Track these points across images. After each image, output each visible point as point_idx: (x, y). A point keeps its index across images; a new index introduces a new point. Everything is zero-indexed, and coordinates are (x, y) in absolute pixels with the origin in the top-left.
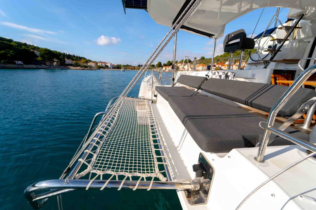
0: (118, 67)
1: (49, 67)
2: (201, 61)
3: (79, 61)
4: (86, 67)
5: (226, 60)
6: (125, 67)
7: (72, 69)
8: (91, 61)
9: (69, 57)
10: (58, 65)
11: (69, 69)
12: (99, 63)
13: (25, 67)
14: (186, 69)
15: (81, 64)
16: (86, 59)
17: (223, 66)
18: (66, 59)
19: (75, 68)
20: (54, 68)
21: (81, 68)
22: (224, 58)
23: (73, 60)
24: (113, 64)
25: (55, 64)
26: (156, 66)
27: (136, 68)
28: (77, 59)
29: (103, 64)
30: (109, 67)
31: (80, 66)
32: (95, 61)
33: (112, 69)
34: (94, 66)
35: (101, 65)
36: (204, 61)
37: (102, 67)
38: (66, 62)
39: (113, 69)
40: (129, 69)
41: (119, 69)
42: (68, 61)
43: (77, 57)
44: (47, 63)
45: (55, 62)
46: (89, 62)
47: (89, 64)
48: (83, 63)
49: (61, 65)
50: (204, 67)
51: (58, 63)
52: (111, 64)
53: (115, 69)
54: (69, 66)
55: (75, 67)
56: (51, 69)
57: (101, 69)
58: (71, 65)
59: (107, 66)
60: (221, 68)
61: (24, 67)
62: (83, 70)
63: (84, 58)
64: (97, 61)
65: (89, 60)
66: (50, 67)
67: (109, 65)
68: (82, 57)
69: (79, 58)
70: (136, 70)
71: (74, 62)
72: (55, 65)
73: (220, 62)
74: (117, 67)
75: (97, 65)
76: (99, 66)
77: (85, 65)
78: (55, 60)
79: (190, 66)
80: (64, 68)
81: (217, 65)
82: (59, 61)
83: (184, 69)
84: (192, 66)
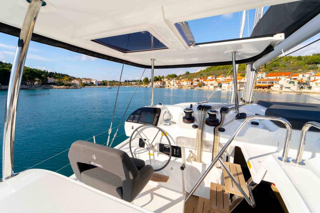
0: (104, 84)
1: (29, 87)
2: (186, 76)
3: (62, 79)
4: (70, 85)
5: (208, 75)
6: (111, 83)
7: (55, 88)
8: (74, 78)
9: (51, 75)
10: (40, 84)
11: (52, 88)
12: (83, 80)
13: (4, 88)
14: (171, 84)
15: (65, 82)
16: (69, 76)
17: (205, 81)
18: (48, 78)
19: (59, 87)
20: (36, 87)
21: (66, 87)
22: (207, 73)
23: (55, 78)
24: (98, 80)
25: (36, 83)
26: (143, 81)
27: (122, 84)
28: (59, 77)
29: (88, 81)
30: (95, 84)
31: (63, 84)
32: (79, 78)
33: (97, 86)
34: (79, 84)
35: (85, 82)
36: (189, 76)
37: (87, 85)
38: (48, 81)
39: (99, 86)
40: (116, 86)
41: (105, 86)
42: (50, 80)
43: (59, 75)
44: (27, 83)
45: (36, 81)
46: (73, 80)
47: (73, 82)
48: (67, 80)
49: (43, 84)
50: (188, 82)
51: (40, 82)
52: (97, 80)
53: (101, 86)
54: (52, 86)
55: (58, 85)
56: (32, 89)
57: (86, 86)
58: (54, 84)
59: (93, 83)
60: (203, 83)
61: (2, 88)
62: (68, 88)
63: (67, 75)
64: (81, 78)
65: (72, 77)
66: (31, 86)
67: (94, 82)
68: (64, 74)
69: (61, 76)
70: (123, 86)
71: (57, 80)
72: (36, 85)
73: (203, 77)
74: (102, 83)
75: (81, 83)
76: (84, 83)
77: (69, 82)
78: (37, 79)
79: (176, 81)
80: (46, 88)
81: (200, 79)
82: (40, 80)
83: (170, 84)
84: (177, 82)
